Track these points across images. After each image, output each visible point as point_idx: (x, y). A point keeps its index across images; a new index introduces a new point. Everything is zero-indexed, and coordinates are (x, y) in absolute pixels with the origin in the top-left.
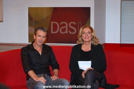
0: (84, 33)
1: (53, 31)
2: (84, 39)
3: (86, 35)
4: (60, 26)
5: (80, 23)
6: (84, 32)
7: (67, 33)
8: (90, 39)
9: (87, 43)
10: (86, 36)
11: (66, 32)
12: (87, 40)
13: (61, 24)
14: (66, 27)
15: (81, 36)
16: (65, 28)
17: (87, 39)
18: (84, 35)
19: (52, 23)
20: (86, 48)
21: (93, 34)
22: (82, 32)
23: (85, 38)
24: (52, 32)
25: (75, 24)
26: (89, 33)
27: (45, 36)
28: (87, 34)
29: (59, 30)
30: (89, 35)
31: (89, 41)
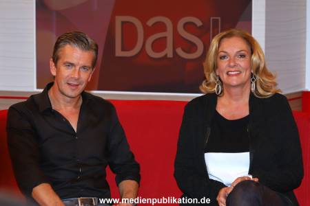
0: (224, 57)
1: (123, 50)
2: (224, 77)
3: (232, 64)
4: (148, 32)
5: (216, 22)
6: (222, 54)
7: (170, 55)
8: (245, 75)
9: (235, 91)
10: (230, 66)
11: (169, 52)
12: (234, 81)
13: (150, 23)
14: (169, 34)
15: (215, 67)
16: (166, 37)
17: (235, 78)
18: (224, 64)
19: (119, 20)
20: (233, 107)
21: (255, 58)
22: (217, 52)
23: (227, 73)
24: (119, 53)
25: (199, 23)
26: (243, 56)
27: (89, 64)
28: (234, 62)
29: (144, 44)
30: (242, 63)
31: (242, 85)
